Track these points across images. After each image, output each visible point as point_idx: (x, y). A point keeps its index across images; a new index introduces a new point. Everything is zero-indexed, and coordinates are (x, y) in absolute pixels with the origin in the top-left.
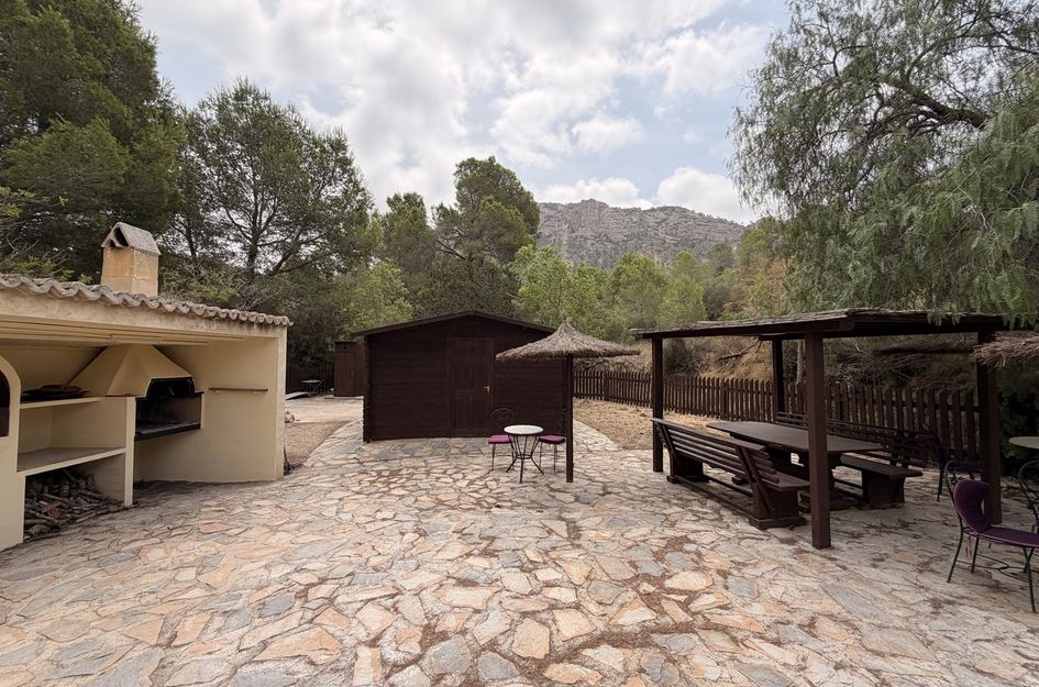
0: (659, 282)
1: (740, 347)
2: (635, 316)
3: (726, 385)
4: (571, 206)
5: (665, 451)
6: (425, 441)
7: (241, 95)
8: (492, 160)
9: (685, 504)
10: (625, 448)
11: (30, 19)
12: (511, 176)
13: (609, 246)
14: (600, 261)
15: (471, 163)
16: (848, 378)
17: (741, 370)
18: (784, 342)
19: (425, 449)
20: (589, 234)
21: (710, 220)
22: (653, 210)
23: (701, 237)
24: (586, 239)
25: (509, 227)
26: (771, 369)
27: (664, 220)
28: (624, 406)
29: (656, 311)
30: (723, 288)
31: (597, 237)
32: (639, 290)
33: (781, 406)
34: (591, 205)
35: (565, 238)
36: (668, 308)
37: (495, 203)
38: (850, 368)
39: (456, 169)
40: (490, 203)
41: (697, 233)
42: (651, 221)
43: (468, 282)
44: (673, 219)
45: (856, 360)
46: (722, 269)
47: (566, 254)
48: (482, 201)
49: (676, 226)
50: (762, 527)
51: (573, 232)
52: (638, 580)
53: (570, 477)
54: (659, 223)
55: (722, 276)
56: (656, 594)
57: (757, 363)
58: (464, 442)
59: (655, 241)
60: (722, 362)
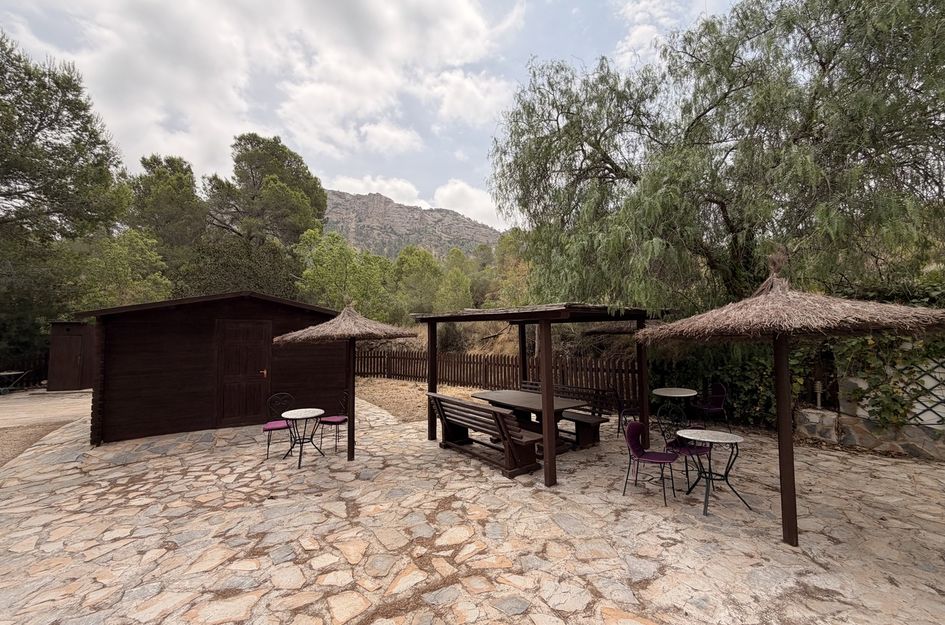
0: (436, 272)
1: (497, 329)
2: (416, 301)
3: (486, 360)
4: (359, 197)
5: (438, 421)
6: (184, 435)
8: (276, 140)
10: (405, 421)
12: (298, 160)
13: (394, 237)
14: (385, 250)
15: (253, 139)
16: (567, 352)
17: (498, 347)
18: (527, 326)
19: (183, 445)
20: (375, 224)
21: (476, 224)
22: (431, 210)
23: (469, 237)
24: (372, 229)
25: (295, 209)
26: (518, 347)
27: (440, 220)
28: (404, 382)
29: (434, 297)
30: (485, 281)
31: (383, 229)
32: (419, 279)
33: (525, 376)
34: (376, 198)
35: (353, 225)
36: (443, 295)
37: (279, 183)
38: (568, 345)
39: (234, 142)
40: (273, 183)
41: (466, 234)
42: (430, 219)
43: (245, 261)
44: (448, 220)
45: (572, 339)
46: (484, 265)
47: (353, 241)
48: (265, 180)
49: (450, 226)
50: (511, 476)
51: (360, 221)
52: (412, 545)
53: (350, 456)
54: (436, 222)
55: (485, 271)
56: (428, 555)
57: (509, 342)
58: (234, 432)
59: (433, 237)
60: (483, 341)
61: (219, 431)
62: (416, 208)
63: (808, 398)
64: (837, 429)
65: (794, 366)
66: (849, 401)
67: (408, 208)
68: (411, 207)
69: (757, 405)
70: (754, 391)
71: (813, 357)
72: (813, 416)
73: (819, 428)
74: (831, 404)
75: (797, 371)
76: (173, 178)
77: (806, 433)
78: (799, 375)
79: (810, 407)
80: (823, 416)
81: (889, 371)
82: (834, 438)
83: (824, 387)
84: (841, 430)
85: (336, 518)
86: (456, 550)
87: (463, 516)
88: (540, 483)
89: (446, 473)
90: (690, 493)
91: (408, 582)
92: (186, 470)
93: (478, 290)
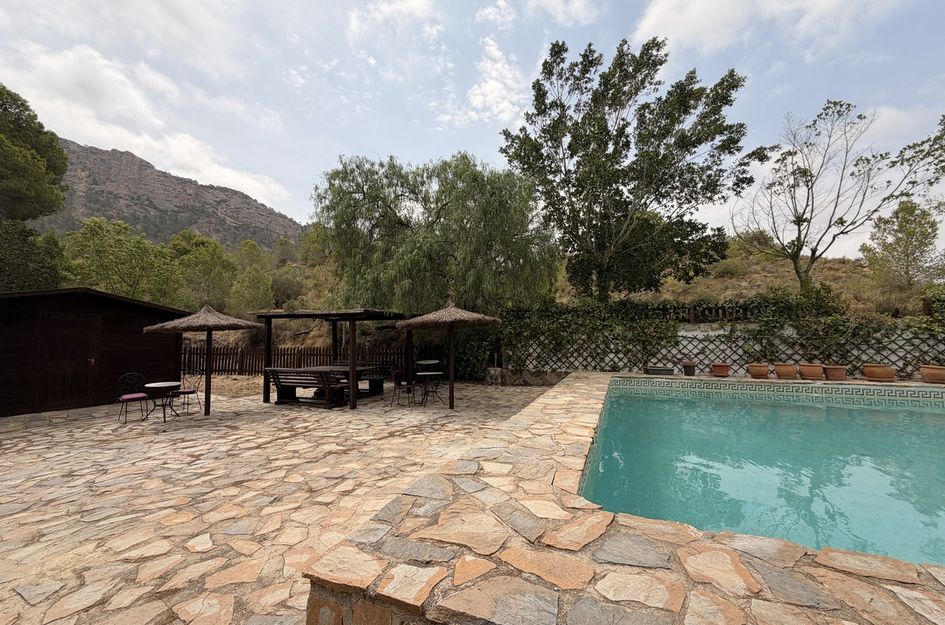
0: (228, 266)
1: (308, 327)
3: (300, 352)
5: (273, 387)
10: (234, 397)
13: (153, 212)
16: (366, 342)
17: (310, 341)
18: (337, 323)
20: (123, 191)
21: (271, 212)
22: (211, 187)
23: (263, 226)
24: (117, 197)
25: (20, 172)
26: (329, 339)
27: (224, 201)
29: (227, 293)
30: (287, 280)
31: (136, 199)
33: (335, 358)
38: (367, 338)
41: (260, 222)
42: (209, 198)
44: (234, 202)
46: (284, 262)
47: (82, 210)
49: (237, 210)
50: (330, 408)
51: (96, 183)
52: (282, 429)
53: (207, 412)
54: (219, 203)
55: (285, 269)
56: (291, 429)
57: (319, 337)
58: (64, 413)
59: (214, 220)
60: (295, 337)
61: (44, 414)
62: (190, 181)
63: (491, 363)
64: (501, 376)
65: (486, 345)
66: (506, 362)
67: (177, 179)
68: (182, 179)
69: (469, 368)
70: (469, 359)
71: (494, 340)
72: (492, 371)
73: (494, 377)
74: (500, 365)
75: (487, 348)
77: (489, 379)
78: (488, 350)
79: (492, 367)
80: (496, 370)
81: (519, 346)
82: (500, 381)
83: (498, 355)
84: (503, 377)
85: (224, 430)
86: (306, 428)
87: (305, 421)
88: (347, 409)
89: (287, 412)
90: (422, 404)
91: (288, 434)
92: (46, 435)
93: (279, 289)
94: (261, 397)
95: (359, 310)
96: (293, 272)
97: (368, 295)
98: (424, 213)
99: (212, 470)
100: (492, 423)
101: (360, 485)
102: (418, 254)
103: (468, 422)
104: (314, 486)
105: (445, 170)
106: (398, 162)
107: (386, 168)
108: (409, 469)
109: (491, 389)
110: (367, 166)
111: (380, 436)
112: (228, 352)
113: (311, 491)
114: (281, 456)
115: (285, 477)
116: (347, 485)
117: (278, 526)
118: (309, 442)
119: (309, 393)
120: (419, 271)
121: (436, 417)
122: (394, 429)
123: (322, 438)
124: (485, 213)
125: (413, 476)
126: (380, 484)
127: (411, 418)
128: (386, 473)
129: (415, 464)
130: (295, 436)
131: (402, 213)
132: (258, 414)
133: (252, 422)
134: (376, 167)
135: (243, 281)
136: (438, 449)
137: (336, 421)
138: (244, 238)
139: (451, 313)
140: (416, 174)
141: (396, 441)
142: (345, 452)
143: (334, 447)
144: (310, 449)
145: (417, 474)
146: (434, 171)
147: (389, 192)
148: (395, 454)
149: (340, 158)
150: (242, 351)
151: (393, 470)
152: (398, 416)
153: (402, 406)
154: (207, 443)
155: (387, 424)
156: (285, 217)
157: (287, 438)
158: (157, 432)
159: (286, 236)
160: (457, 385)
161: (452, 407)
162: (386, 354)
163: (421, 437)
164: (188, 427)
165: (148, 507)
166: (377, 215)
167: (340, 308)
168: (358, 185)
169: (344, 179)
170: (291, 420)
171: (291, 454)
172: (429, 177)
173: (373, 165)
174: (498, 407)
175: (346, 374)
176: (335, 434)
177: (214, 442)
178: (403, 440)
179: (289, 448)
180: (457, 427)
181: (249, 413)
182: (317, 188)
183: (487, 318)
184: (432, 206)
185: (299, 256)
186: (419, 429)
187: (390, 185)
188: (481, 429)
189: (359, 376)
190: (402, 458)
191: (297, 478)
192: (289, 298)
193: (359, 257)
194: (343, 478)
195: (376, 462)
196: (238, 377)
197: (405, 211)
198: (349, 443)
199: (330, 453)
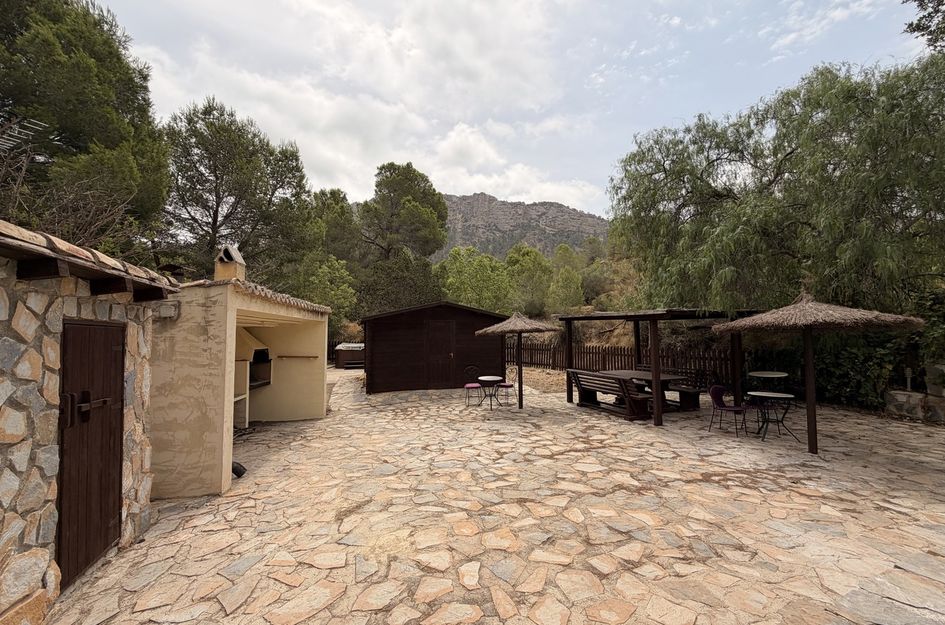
0: (546, 270)
1: (612, 326)
2: (528, 297)
3: (604, 351)
4: (464, 198)
5: (575, 389)
6: (411, 392)
7: (208, 111)
8: (409, 165)
9: (590, 414)
10: (545, 392)
11: (64, 58)
12: (425, 179)
13: (498, 234)
14: (490, 247)
15: (391, 167)
16: (678, 343)
17: (614, 340)
18: (641, 322)
19: (414, 397)
20: (480, 223)
21: (581, 215)
22: (535, 204)
23: (575, 229)
24: (477, 228)
25: (426, 224)
26: (633, 339)
27: (544, 214)
28: (532, 368)
29: (544, 294)
30: (595, 277)
31: (488, 227)
32: (531, 277)
33: (639, 361)
34: (482, 199)
35: (459, 226)
36: (554, 292)
37: (413, 203)
38: (680, 338)
39: (377, 171)
40: (409, 203)
41: (572, 226)
42: (534, 214)
43: (406, 274)
44: (552, 213)
45: (683, 332)
46: (593, 259)
47: (460, 241)
48: (402, 201)
49: (554, 219)
50: (631, 420)
51: (466, 221)
52: (577, 438)
53: (521, 406)
54: (540, 216)
55: (594, 266)
56: (587, 441)
57: (623, 337)
58: (438, 392)
59: (537, 232)
60: (600, 335)
61: (429, 391)
62: (520, 204)
63: (898, 381)
64: (923, 407)
65: (883, 355)
66: (934, 384)
67: (512, 204)
68: (514, 203)
69: (847, 387)
70: (846, 375)
71: (903, 347)
72: (901, 397)
73: (906, 407)
74: (919, 386)
75: (886, 359)
76: (337, 207)
77: (895, 410)
78: (890, 362)
79: (900, 389)
80: (910, 396)
82: (920, 414)
83: (914, 373)
84: (927, 408)
85: (530, 428)
86: (602, 441)
87: (602, 432)
88: (651, 424)
89: (586, 417)
90: (759, 434)
91: (581, 446)
92: (427, 408)
93: (588, 286)
94: (565, 395)
95: (661, 310)
96: (602, 268)
97: (673, 292)
98: (754, 174)
99: (507, 475)
100: (909, 503)
101: (651, 557)
102: (744, 231)
103: (850, 485)
104: (593, 535)
105: (789, 103)
106: (710, 119)
107: (693, 132)
108: (730, 553)
109: (899, 429)
110: (668, 137)
111: (689, 477)
112: (542, 348)
113: (587, 541)
114: (568, 476)
115: (566, 508)
116: (632, 551)
117: (539, 588)
118: (601, 463)
119: (611, 398)
120: (748, 253)
121: (783, 462)
122: (711, 470)
123: (617, 460)
124: (875, 145)
125: (734, 574)
126: (681, 568)
127: (740, 455)
128: (691, 548)
129: (741, 548)
130: (588, 450)
131: (719, 182)
132: (560, 414)
133: (553, 424)
134: (681, 135)
135: (558, 282)
136: (786, 530)
137: (635, 438)
138: (560, 242)
139: (807, 311)
140: (737, 126)
141: (712, 491)
142: (639, 491)
143: (626, 479)
144: (600, 475)
145: (742, 570)
146: (767, 111)
147: (699, 161)
148: (709, 517)
149: (635, 137)
150: (554, 348)
151: (703, 546)
152: (720, 448)
153: (726, 433)
154: (515, 439)
155: (702, 458)
156: (593, 217)
157: (580, 451)
158: (485, 419)
159: (595, 234)
160: (822, 412)
161: (813, 449)
162: (704, 359)
163: (754, 497)
164: (505, 418)
165: (453, 503)
166: (684, 192)
167: (640, 307)
168: (658, 163)
169: (640, 162)
170: (590, 428)
171: (578, 476)
172: (761, 122)
173: (675, 133)
174: (918, 467)
175: (649, 383)
176: (631, 459)
177: (518, 440)
178: (723, 493)
179: (580, 467)
180: (825, 491)
181: (553, 411)
182: (612, 180)
183: (888, 317)
184: (768, 161)
185: (606, 251)
186: (751, 479)
187: (701, 150)
188: (879, 508)
189: (666, 385)
190: (720, 527)
191: (576, 515)
192: (598, 294)
193: (661, 247)
194: (629, 536)
195: (679, 522)
196: (552, 371)
197: (725, 178)
198: (646, 477)
199: (621, 487)
